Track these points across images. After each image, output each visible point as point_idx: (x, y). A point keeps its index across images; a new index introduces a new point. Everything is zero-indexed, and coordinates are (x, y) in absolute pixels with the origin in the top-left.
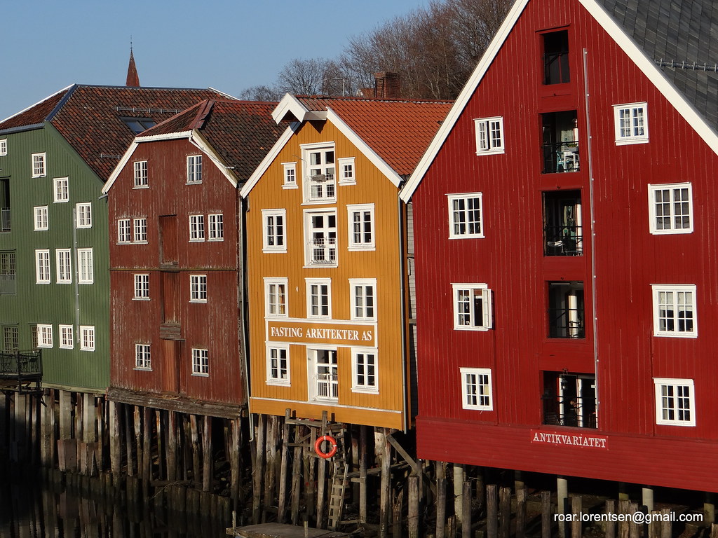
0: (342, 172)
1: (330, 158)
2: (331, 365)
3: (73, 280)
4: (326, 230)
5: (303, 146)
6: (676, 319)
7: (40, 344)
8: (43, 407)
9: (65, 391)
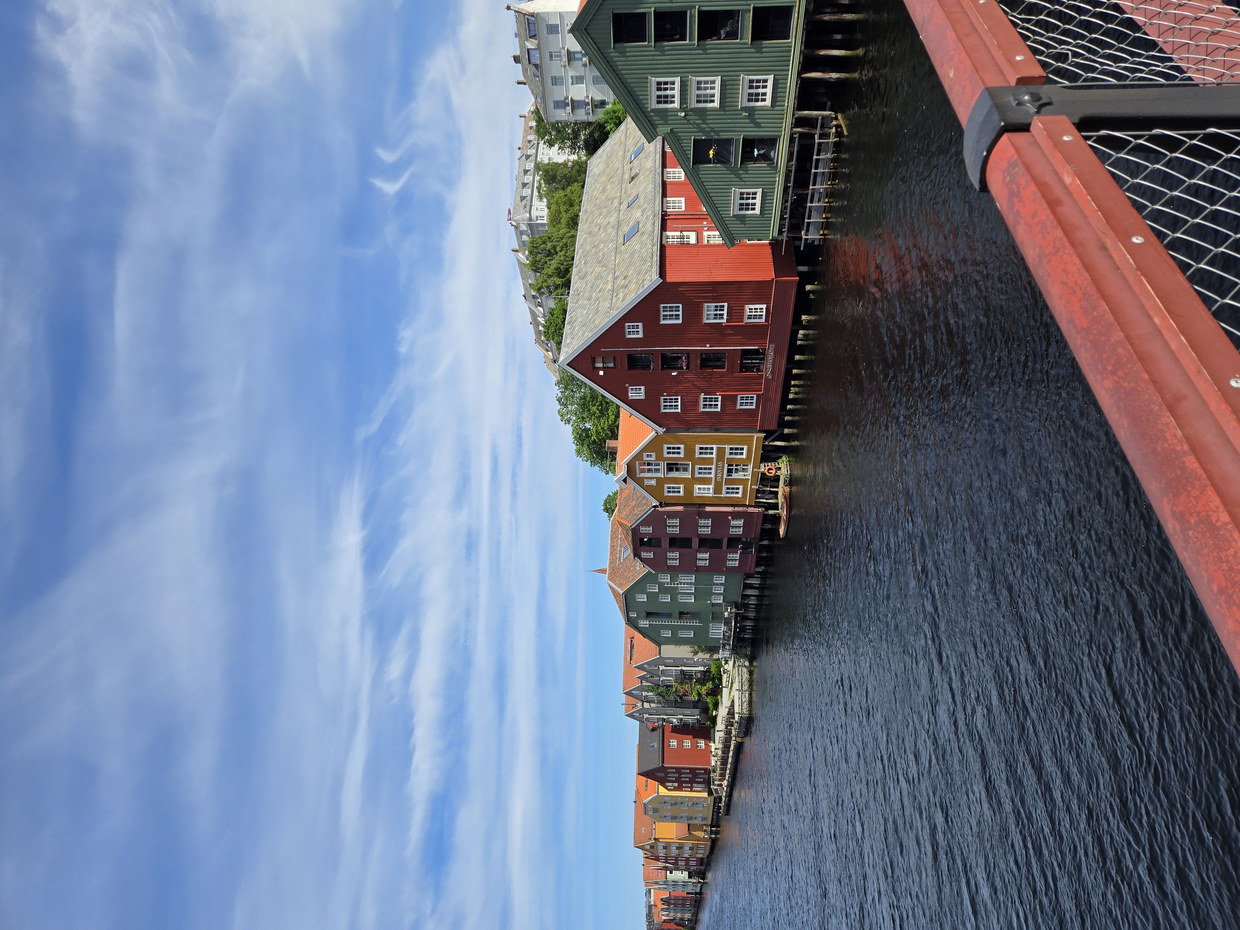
0: (649, 459)
5: (638, 476)
6: (718, 312)
7: (721, 602)
8: (750, 602)
9: (743, 591)
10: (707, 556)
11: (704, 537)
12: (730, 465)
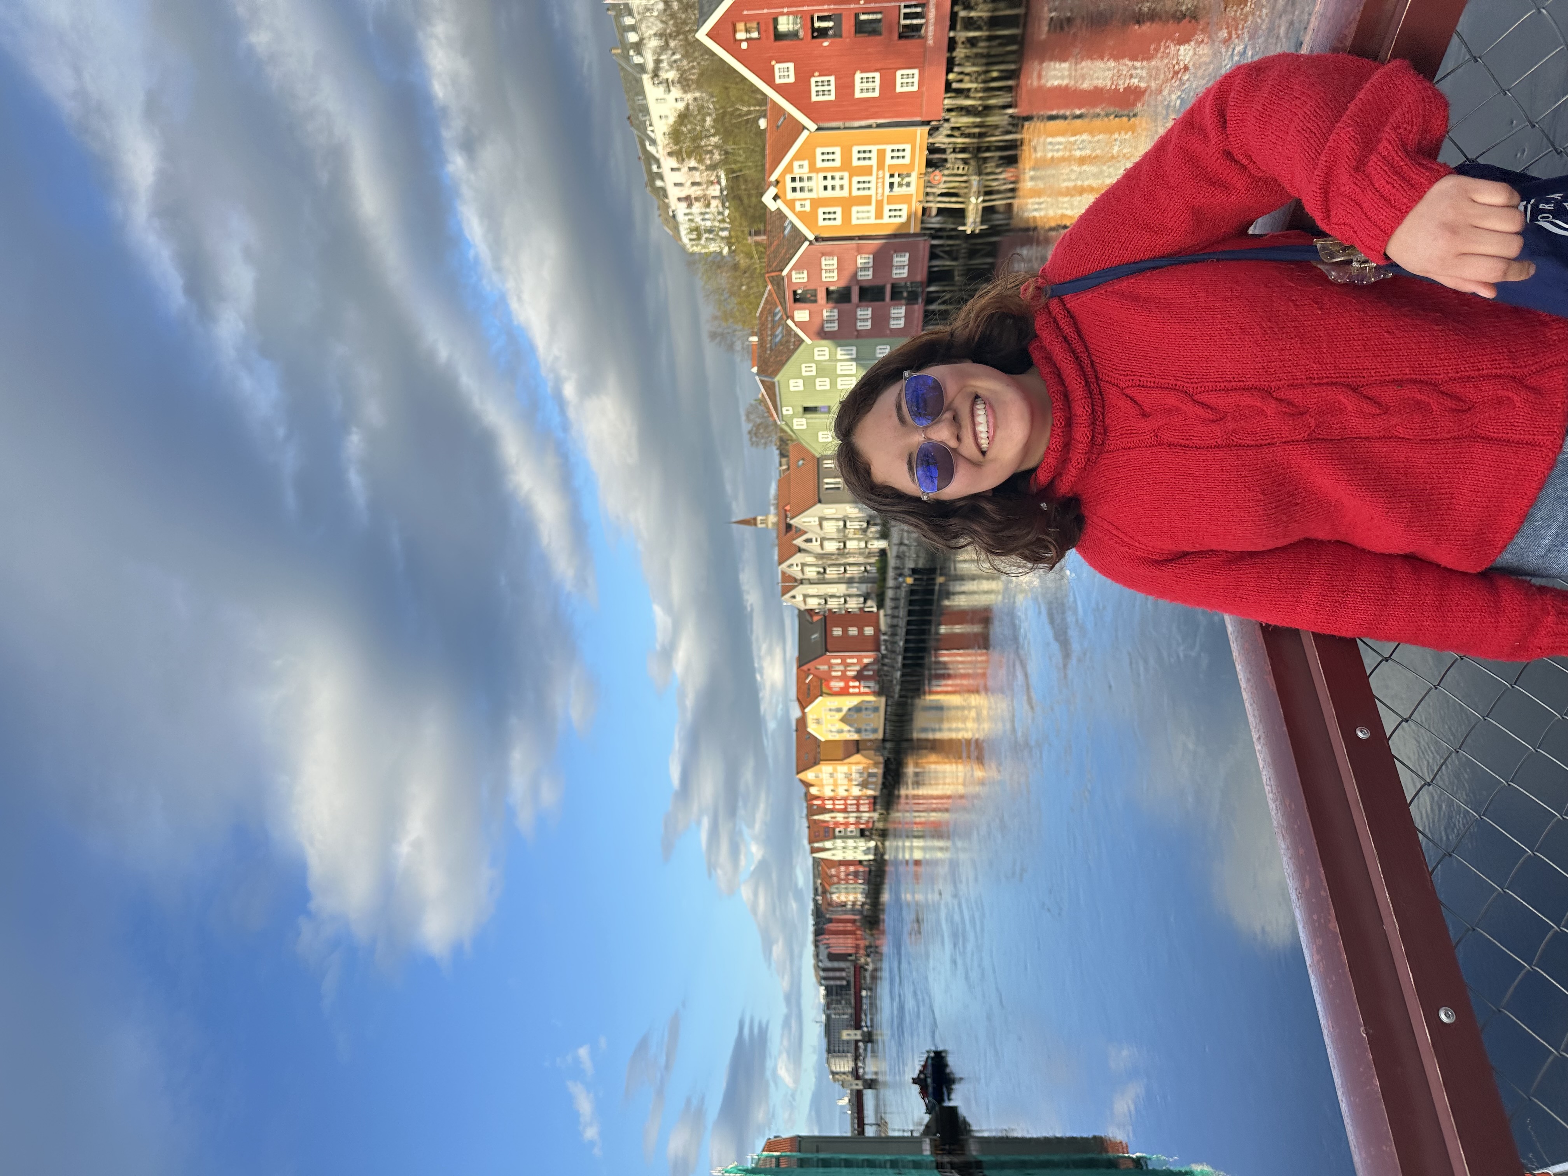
0: (801, 171)
1: (794, 180)
4: (829, 182)
5: (789, 197)
10: (869, 312)
11: (865, 284)
12: (892, 176)
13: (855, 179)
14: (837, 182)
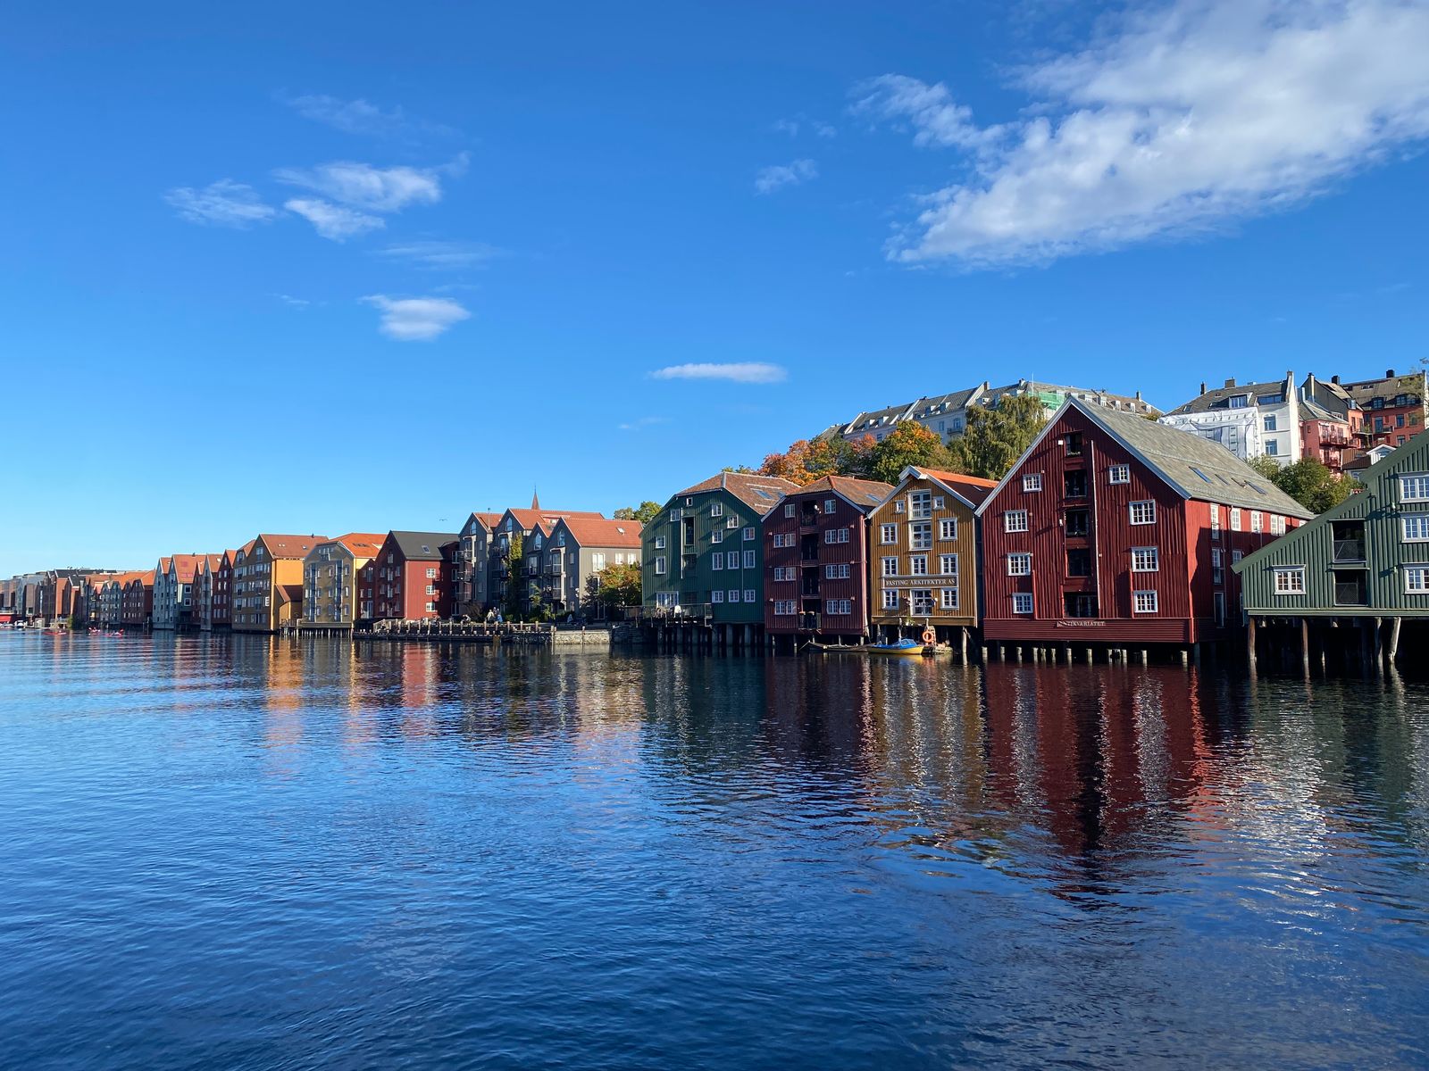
0: (936, 503)
1: (927, 497)
2: (924, 598)
3: (740, 567)
4: (922, 532)
5: (909, 492)
7: (714, 601)
9: (731, 624)
10: (790, 578)
11: (821, 572)
12: (928, 593)
13: (926, 557)
14: (922, 540)
